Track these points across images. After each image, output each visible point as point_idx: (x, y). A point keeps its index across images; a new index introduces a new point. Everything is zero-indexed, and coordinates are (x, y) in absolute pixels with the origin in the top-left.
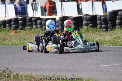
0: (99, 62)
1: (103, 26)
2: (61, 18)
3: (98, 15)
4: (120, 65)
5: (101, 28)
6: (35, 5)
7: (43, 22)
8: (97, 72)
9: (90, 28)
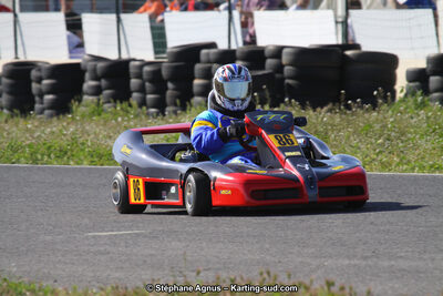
1: (149, 97)
3: (134, 60)
4: (151, 233)
8: (63, 256)
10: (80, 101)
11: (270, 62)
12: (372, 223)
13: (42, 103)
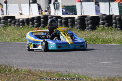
2: (80, 17)
3: (114, 15)
4: (118, 62)
6: (57, 5)
7: (63, 21)
9: (107, 27)
10: (99, 26)
13: (88, 27)
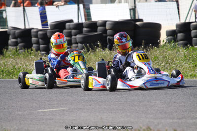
0: (34, 104)
1: (41, 46)
3: (33, 29)
4: (69, 109)
5: (38, 49)
8: (31, 121)
10: (7, 49)
11: (99, 28)
12: (175, 102)
